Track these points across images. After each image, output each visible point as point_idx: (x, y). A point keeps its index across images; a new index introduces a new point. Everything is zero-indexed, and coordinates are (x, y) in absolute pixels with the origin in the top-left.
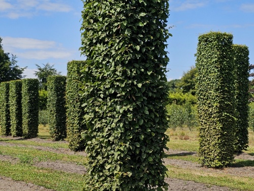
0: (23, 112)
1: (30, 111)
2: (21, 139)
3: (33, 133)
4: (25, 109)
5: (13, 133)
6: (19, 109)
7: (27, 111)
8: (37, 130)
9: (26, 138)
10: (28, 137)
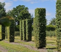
0: (26, 31)
1: (29, 31)
2: (26, 42)
3: (30, 40)
4: (27, 31)
5: (23, 39)
6: (25, 31)
7: (28, 31)
8: (31, 38)
9: (27, 41)
10: (28, 41)
